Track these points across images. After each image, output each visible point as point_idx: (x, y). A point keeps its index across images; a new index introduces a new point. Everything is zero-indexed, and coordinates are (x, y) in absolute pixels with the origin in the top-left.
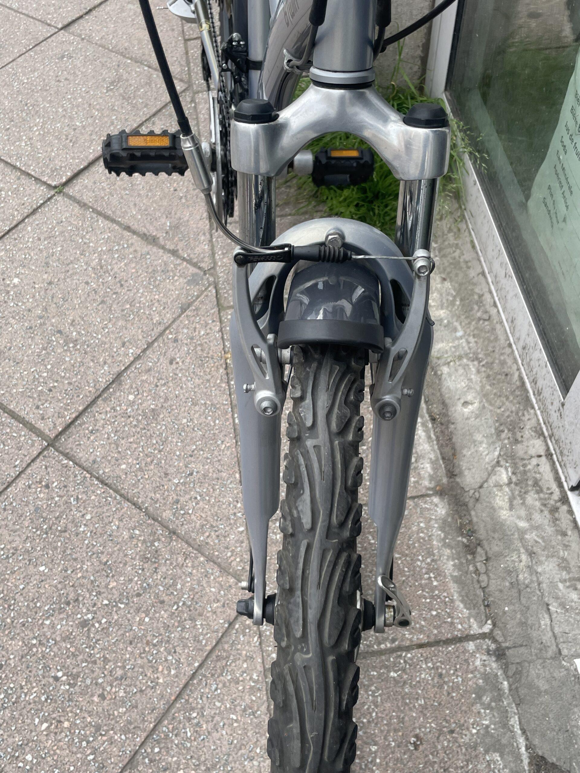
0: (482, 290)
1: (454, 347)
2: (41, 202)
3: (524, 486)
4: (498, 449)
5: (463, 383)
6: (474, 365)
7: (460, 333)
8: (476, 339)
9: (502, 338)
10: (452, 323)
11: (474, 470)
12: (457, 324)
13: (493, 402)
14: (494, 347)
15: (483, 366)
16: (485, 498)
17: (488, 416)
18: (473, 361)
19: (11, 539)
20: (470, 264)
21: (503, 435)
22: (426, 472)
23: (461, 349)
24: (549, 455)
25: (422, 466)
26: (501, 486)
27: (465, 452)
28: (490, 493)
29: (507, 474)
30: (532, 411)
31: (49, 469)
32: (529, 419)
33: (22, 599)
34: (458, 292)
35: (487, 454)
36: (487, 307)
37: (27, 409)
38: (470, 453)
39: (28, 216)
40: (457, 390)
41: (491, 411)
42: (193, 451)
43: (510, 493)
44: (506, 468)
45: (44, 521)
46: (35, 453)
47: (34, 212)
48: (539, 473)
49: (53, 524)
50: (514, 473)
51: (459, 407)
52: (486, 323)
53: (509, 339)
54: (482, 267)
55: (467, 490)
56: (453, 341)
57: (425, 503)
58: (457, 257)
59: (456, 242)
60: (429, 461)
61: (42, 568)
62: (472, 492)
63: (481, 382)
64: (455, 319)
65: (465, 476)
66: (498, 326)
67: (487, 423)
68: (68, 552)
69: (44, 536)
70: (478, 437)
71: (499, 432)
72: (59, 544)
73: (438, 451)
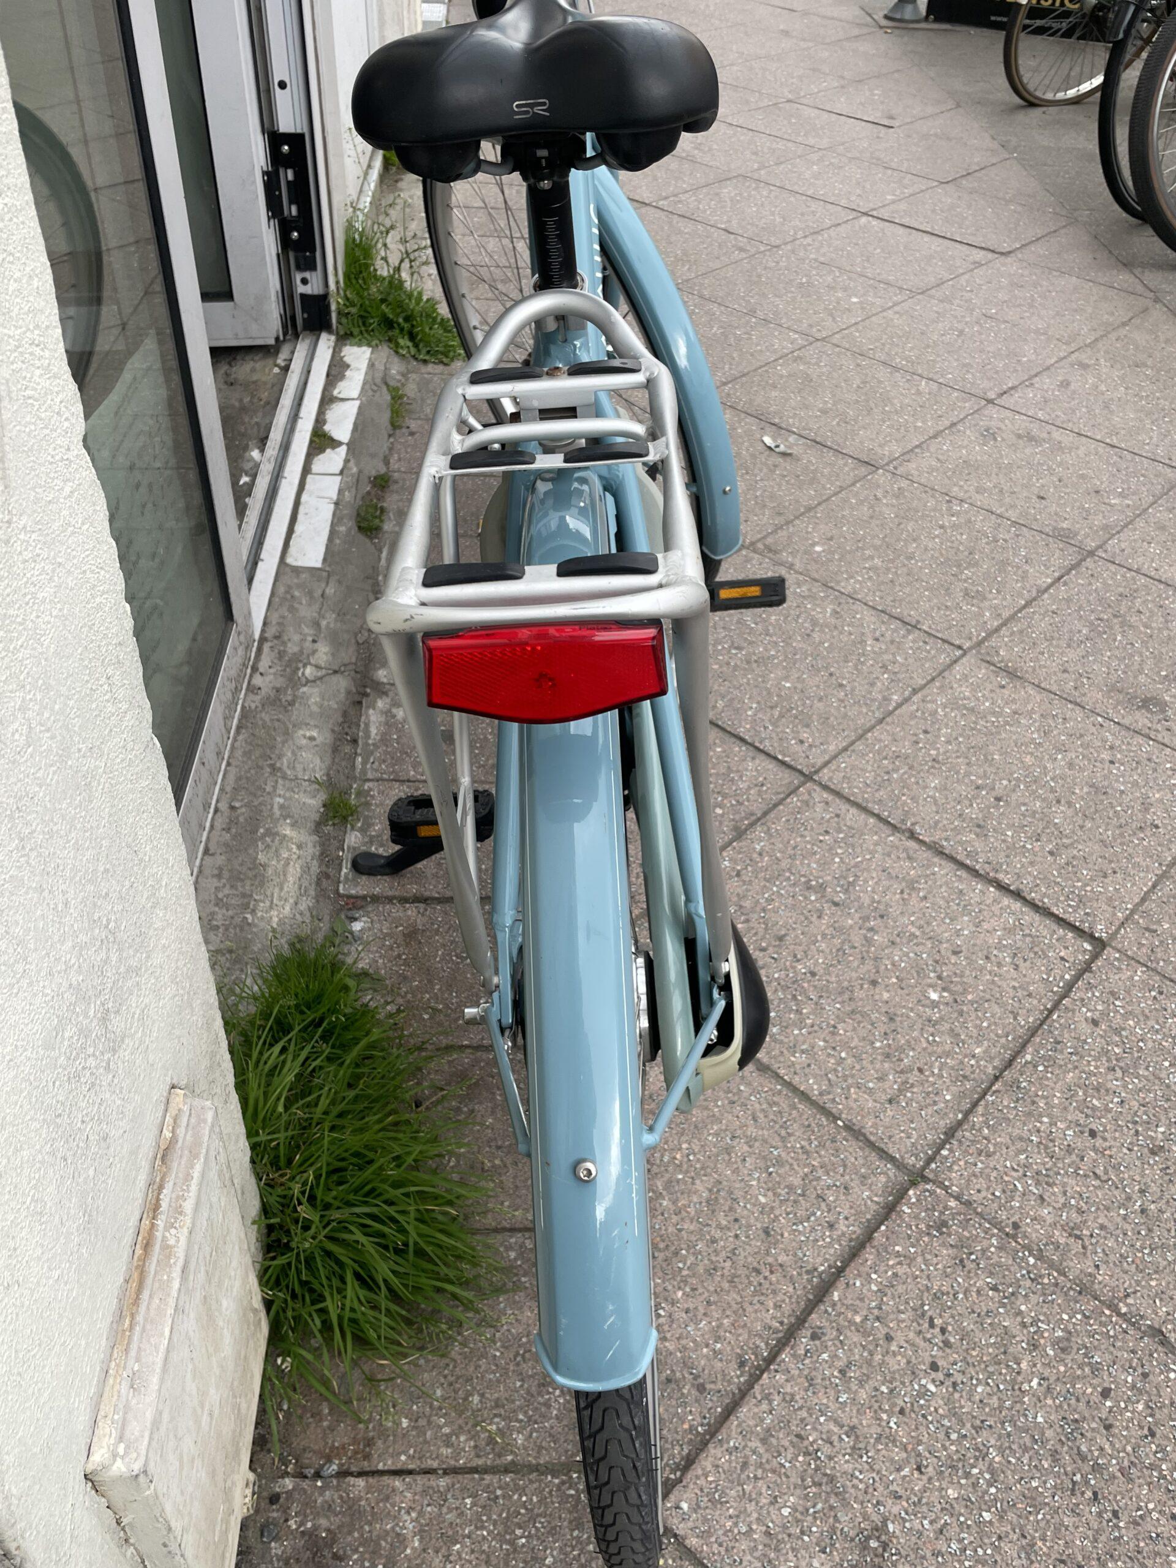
1: (293, 792)
5: (304, 756)
6: (282, 765)
7: (279, 801)
8: (264, 787)
10: (281, 815)
11: (335, 687)
13: (282, 727)
14: (247, 771)
15: (271, 760)
16: (336, 665)
17: (294, 719)
18: (280, 769)
22: (383, 700)
23: (287, 786)
26: (315, 666)
27: (336, 705)
30: (246, 705)
36: (227, 813)
38: (331, 703)
40: (314, 754)
41: (289, 721)
50: (298, 669)
52: (240, 797)
62: (345, 674)
63: (283, 747)
64: (277, 817)
66: (228, 789)
67: (299, 715)
73: (363, 713)
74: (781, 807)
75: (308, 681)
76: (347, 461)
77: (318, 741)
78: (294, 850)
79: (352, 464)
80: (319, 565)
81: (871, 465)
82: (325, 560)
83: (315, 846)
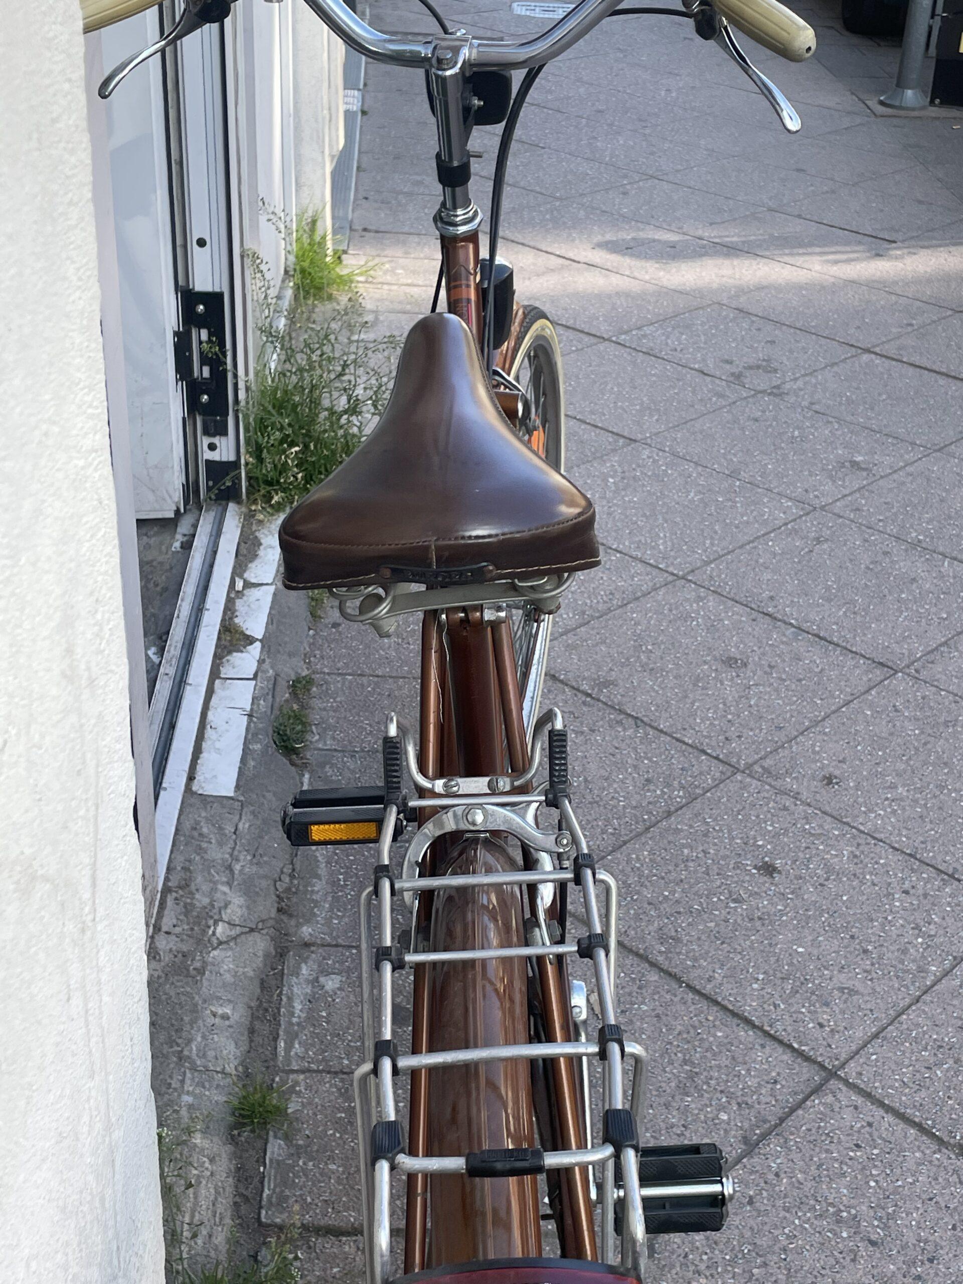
74: (800, 1112)
75: (220, 943)
76: (261, 662)
77: (232, 1021)
78: (207, 1165)
79: (266, 666)
80: (231, 794)
81: (889, 668)
82: (237, 787)
83: (230, 1160)
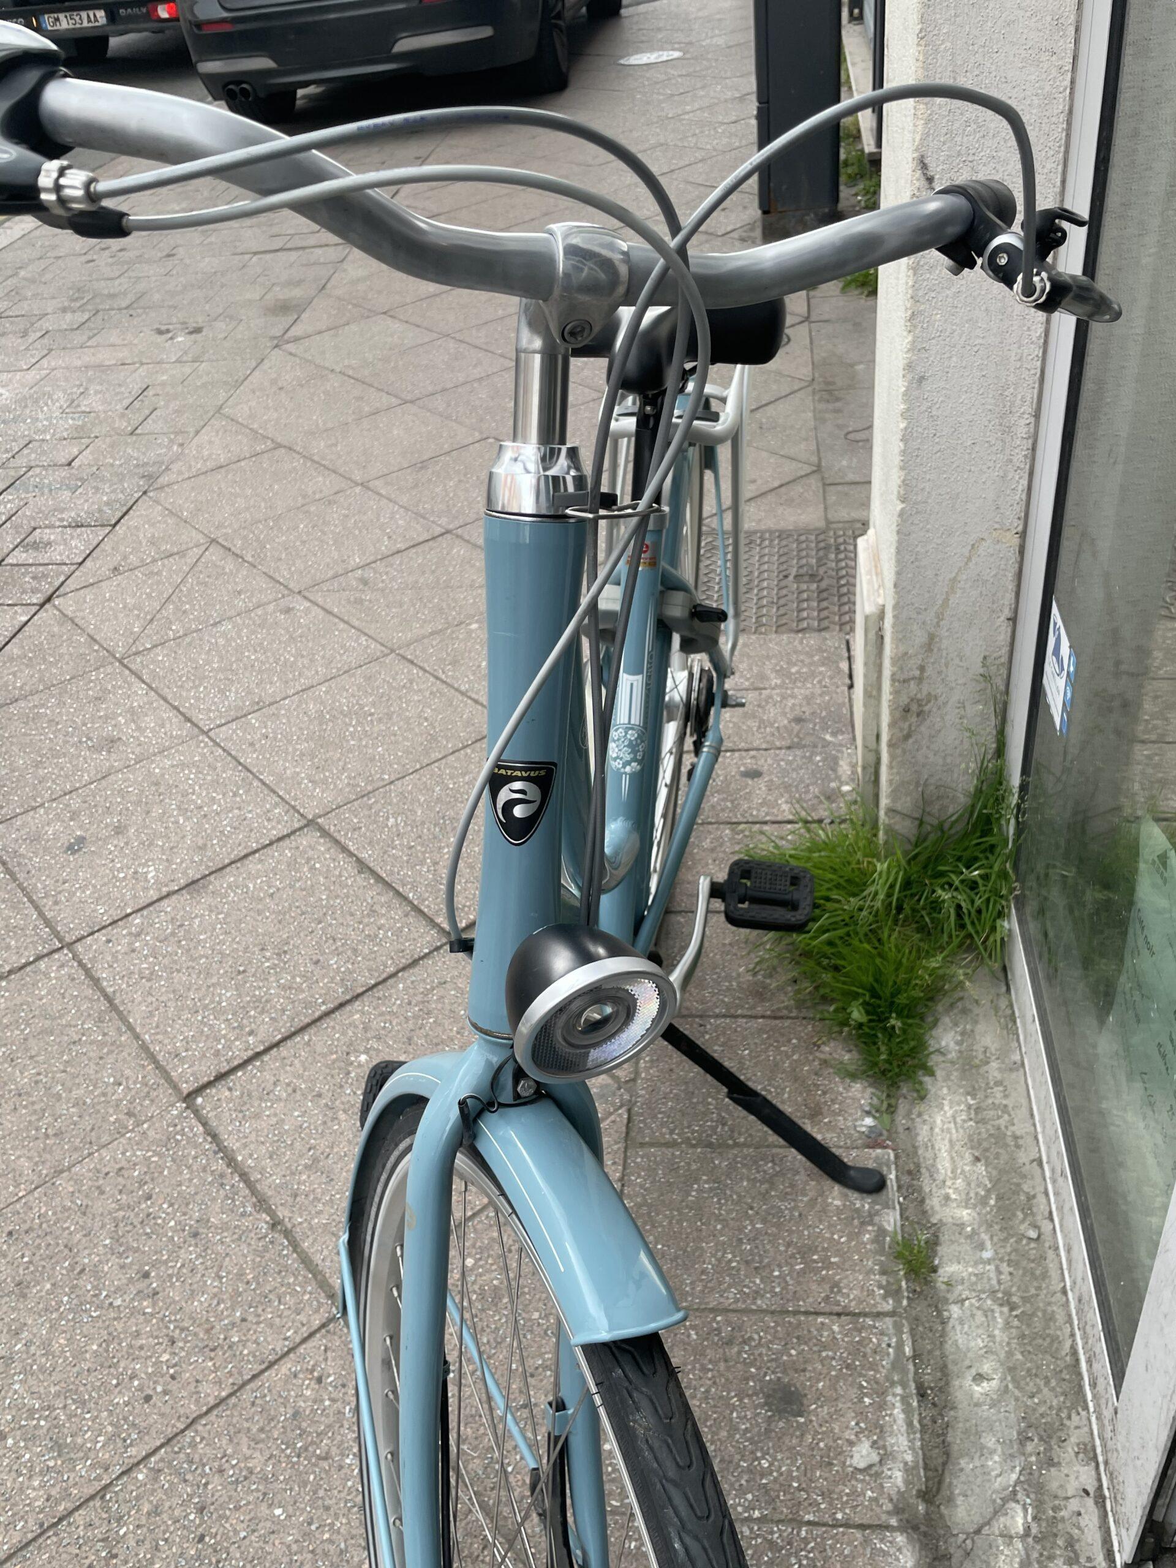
0: (1034, 1187)
1: (976, 1275)
2: (426, 951)
3: (1048, 1545)
4: (1018, 1469)
5: (979, 1341)
6: (1001, 1313)
7: (987, 1254)
8: (1011, 1269)
9: (1054, 1274)
10: (978, 1234)
11: (971, 1500)
12: (985, 1237)
13: (1022, 1383)
14: (1039, 1288)
15: (1016, 1316)
16: (980, 1553)
17: (1011, 1408)
18: (1001, 1305)
19: (248, 1453)
20: (1021, 1142)
21: (1030, 1447)
22: (895, 1485)
23: (985, 1280)
24: (1100, 1500)
25: (889, 1473)
26: (1011, 1537)
27: (963, 1462)
28: (990, 1547)
29: (1025, 1517)
31: (329, 1354)
32: (1077, 1427)
33: (238, 1555)
34: (996, 1183)
35: (1000, 1475)
36: (1039, 1217)
37: (326, 1252)
38: (971, 1466)
39: (403, 969)
40: (969, 1350)
41: (1017, 1399)
42: (537, 1368)
43: (1023, 1553)
44: (1025, 1510)
45: (300, 1435)
46: (317, 1323)
47: (415, 963)
48: (1079, 1528)
49: (312, 1443)
50: (1036, 1518)
51: (968, 1382)
52: (1033, 1245)
53: (1063, 1280)
54: (1039, 1150)
55: (955, 1532)
56: (976, 1263)
57: (882, 1541)
58: (1003, 1128)
59: (1004, 1102)
60: (902, 1465)
61: (278, 1511)
62: (962, 1537)
63: (1008, 1344)
64: (983, 1229)
65: (956, 1506)
66: (1050, 1254)
67: (1007, 1418)
68: (321, 1493)
69: (295, 1459)
70: (990, 1441)
71: (1024, 1439)
72: (312, 1477)
73: (920, 1452)
